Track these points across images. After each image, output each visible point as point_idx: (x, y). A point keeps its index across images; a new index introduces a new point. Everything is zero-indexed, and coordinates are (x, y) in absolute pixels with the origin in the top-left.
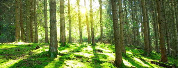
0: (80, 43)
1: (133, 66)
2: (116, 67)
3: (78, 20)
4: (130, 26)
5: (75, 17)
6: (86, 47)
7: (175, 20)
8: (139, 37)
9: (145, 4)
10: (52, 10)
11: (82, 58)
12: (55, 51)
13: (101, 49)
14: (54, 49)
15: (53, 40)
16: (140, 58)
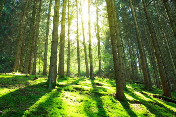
0: (78, 77)
1: (135, 100)
2: (118, 100)
3: (77, 54)
4: (127, 61)
5: (74, 51)
6: (85, 80)
7: (171, 55)
8: (137, 72)
9: (141, 40)
10: (54, 41)
11: (81, 90)
12: (53, 81)
13: (100, 83)
14: (53, 80)
15: (53, 71)
16: (141, 91)
